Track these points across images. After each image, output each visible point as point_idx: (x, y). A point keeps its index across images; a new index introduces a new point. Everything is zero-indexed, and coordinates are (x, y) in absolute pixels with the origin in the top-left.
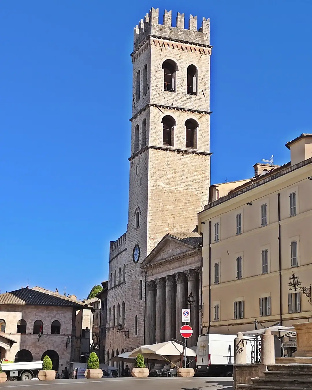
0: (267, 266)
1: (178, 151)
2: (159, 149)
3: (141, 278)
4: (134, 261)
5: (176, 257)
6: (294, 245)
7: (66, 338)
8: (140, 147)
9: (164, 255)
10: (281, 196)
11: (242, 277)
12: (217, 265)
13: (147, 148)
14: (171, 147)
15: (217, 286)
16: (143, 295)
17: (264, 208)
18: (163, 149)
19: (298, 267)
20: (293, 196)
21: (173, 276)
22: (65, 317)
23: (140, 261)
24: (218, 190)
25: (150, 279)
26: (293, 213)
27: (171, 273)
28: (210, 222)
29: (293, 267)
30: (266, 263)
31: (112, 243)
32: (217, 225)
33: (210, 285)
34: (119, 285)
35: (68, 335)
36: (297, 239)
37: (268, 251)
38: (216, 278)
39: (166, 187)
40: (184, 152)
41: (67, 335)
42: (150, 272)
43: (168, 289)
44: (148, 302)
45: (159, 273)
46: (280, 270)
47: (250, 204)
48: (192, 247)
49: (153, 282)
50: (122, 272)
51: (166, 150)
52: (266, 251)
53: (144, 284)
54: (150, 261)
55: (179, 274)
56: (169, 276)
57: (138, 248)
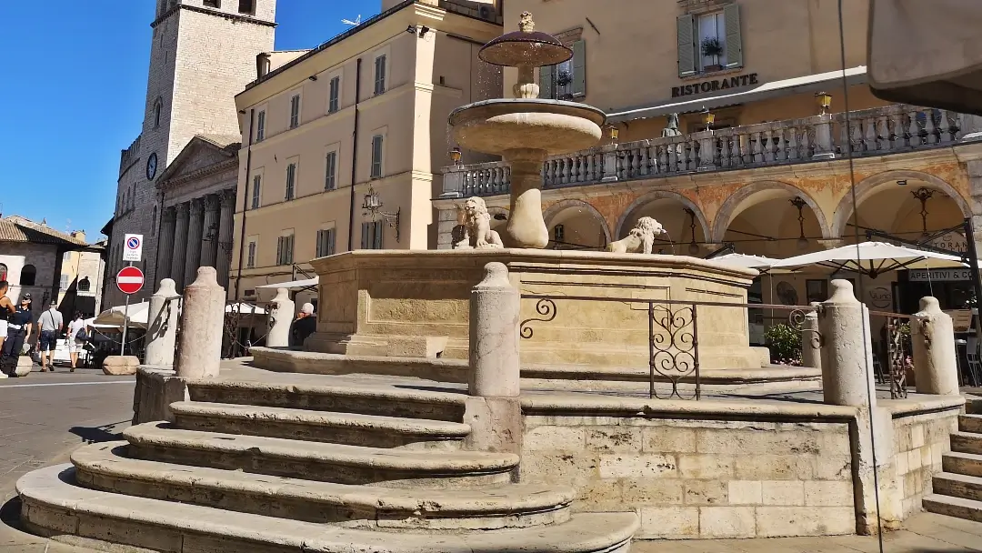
0: (333, 179)
1: (227, 16)
2: (196, 10)
3: (156, 203)
4: (149, 178)
5: (206, 169)
6: (377, 142)
7: (43, 291)
8: (168, 7)
9: (192, 167)
10: (362, 64)
11: (295, 197)
12: (257, 180)
13: (179, 8)
14: (216, 10)
15: (255, 212)
16: (157, 228)
17: (335, 83)
18: (202, 11)
19: (381, 178)
20: (380, 63)
21: (201, 200)
22: (44, 260)
23: (157, 176)
24: (269, 61)
25: (168, 204)
26: (379, 89)
27: (199, 195)
28: (252, 110)
29: (373, 179)
30: (333, 174)
31: (124, 152)
32: (262, 115)
33: (245, 210)
34: (126, 214)
35: (47, 287)
36: (383, 132)
37: (337, 154)
38: (254, 200)
39: (203, 68)
40: (235, 19)
41: (45, 287)
42: (169, 194)
43: (192, 219)
44: (163, 238)
45: (182, 194)
46: (353, 184)
47: (314, 78)
48: (230, 155)
49: (173, 209)
50: (131, 194)
51: (208, 12)
52: (334, 154)
53: (159, 212)
54: (170, 177)
55: (210, 196)
56: (194, 200)
57: (155, 158)
